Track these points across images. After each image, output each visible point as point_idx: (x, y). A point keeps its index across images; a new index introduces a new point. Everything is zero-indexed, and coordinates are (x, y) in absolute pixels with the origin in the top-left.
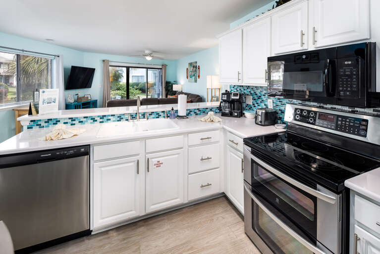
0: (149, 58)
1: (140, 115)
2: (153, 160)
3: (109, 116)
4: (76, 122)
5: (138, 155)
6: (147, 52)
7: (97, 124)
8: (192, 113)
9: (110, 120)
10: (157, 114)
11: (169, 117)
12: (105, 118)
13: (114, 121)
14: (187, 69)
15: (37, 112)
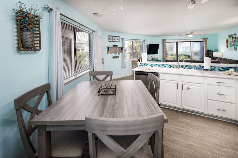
0: (190, 36)
1: (180, 66)
2: (185, 86)
3: (165, 65)
4: (153, 66)
5: (178, 81)
6: (189, 32)
7: (161, 67)
8: (217, 69)
9: (165, 66)
10: (190, 67)
11: (197, 69)
12: (164, 66)
13: (168, 67)
14: (227, 40)
15: (142, 61)
